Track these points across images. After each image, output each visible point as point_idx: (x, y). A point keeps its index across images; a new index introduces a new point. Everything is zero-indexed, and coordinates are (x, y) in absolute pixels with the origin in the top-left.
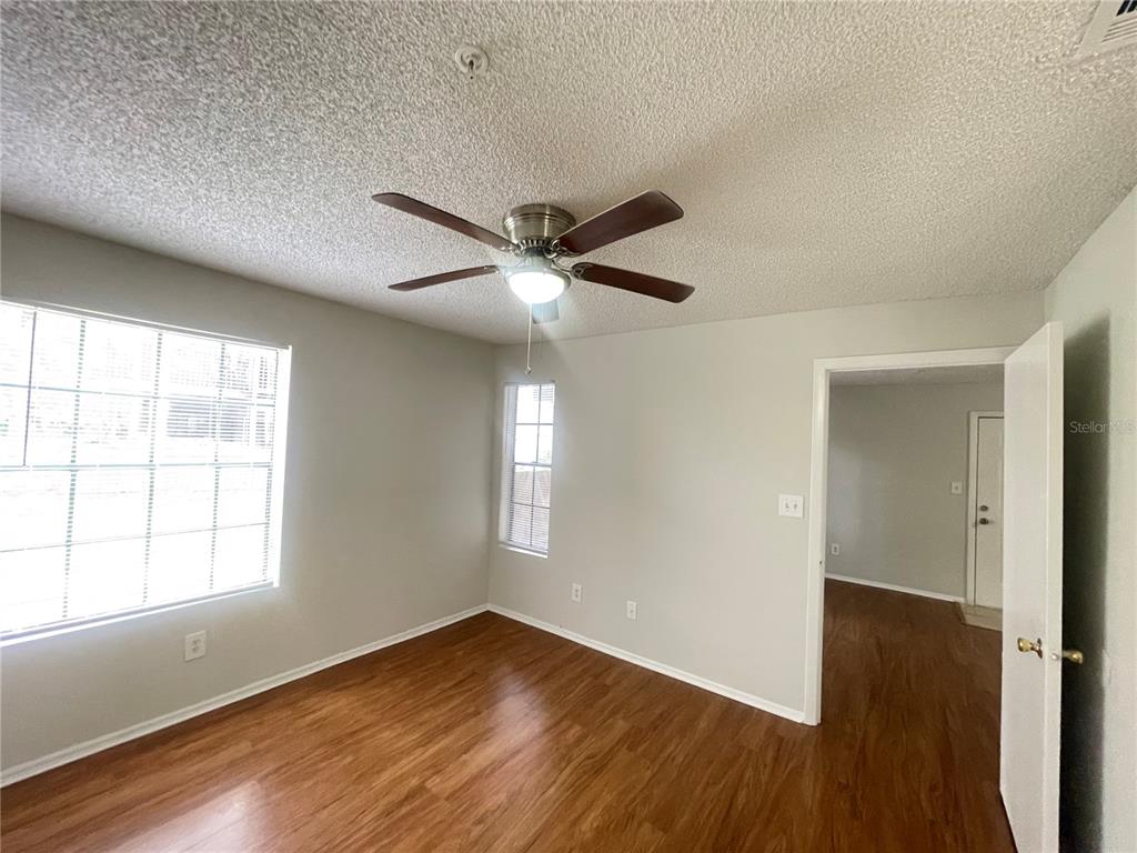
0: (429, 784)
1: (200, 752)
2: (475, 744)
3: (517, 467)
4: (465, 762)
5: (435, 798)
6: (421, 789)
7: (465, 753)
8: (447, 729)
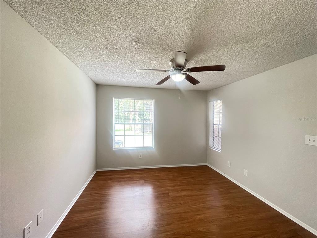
0: (169, 193)
1: (139, 174)
2: (184, 190)
3: (215, 126)
4: (179, 193)
5: (169, 196)
6: (168, 193)
7: (180, 191)
8: (180, 185)
